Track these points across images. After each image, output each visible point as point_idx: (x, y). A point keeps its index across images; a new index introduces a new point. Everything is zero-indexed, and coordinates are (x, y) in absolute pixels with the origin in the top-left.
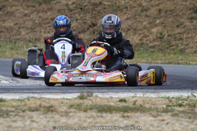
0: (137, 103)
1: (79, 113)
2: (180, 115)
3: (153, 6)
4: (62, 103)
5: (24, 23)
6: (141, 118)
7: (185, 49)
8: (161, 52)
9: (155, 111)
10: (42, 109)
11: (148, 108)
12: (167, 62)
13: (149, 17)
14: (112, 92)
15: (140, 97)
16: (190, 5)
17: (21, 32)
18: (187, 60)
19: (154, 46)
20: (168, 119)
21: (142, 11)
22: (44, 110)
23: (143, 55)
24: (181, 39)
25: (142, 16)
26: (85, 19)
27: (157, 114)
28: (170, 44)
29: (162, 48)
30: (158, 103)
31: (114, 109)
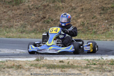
0: (69, 63)
1: (36, 69)
2: (95, 70)
3: (78, 6)
4: (26, 63)
5: (4, 17)
6: (72, 72)
7: (97, 31)
8: (83, 33)
10: (15, 67)
11: (76, 66)
12: (87, 39)
13: (76, 13)
14: (55, 57)
15: (72, 60)
16: (100, 6)
17: (2, 22)
18: (98, 38)
19: (79, 29)
20: (88, 72)
21: (72, 9)
22: (16, 68)
24: (95, 26)
25: (72, 13)
26: (39, 14)
27: (82, 70)
28: (88, 28)
29: (84, 31)
30: (82, 63)
31: (57, 67)
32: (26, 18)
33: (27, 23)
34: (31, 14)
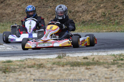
0: (94, 60)
1: (59, 67)
2: (123, 66)
4: (48, 61)
5: (18, 10)
6: (98, 69)
7: (120, 22)
8: (104, 24)
9: (107, 64)
11: (102, 63)
12: (109, 31)
14: (78, 53)
15: (96, 55)
17: (16, 16)
18: (122, 29)
19: (100, 21)
20: (116, 69)
22: (37, 67)
23: (93, 27)
24: (117, 16)
25: (92, 3)
27: (108, 66)
28: (110, 19)
29: (105, 22)
30: (108, 58)
31: (81, 64)
32: (42, 11)
33: (44, 16)
34: (47, 6)
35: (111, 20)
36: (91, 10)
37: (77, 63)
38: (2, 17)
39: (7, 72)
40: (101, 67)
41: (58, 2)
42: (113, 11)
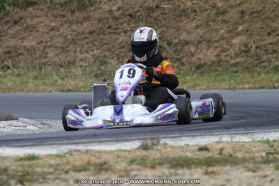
0: (224, 152)
1: (145, 170)
3: (233, 6)
4: (119, 157)
5: (52, 40)
6: (232, 173)
8: (247, 71)
9: (251, 162)
10: (92, 168)
11: (241, 158)
12: (258, 86)
13: (227, 22)
15: (227, 142)
17: (47, 53)
19: (237, 63)
20: (272, 174)
21: (217, 14)
22: (94, 170)
23: (222, 77)
24: (275, 51)
25: (218, 22)
27: (255, 167)
28: (259, 59)
29: (248, 66)
30: (254, 149)
31: (193, 163)
32: (105, 42)
33: (110, 53)
34: (116, 31)
35: (261, 61)
36: (216, 39)
37: (183, 160)
38: (16, 56)
39: (27, 181)
40: (238, 168)
41: (142, 20)
42: (265, 40)
